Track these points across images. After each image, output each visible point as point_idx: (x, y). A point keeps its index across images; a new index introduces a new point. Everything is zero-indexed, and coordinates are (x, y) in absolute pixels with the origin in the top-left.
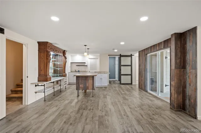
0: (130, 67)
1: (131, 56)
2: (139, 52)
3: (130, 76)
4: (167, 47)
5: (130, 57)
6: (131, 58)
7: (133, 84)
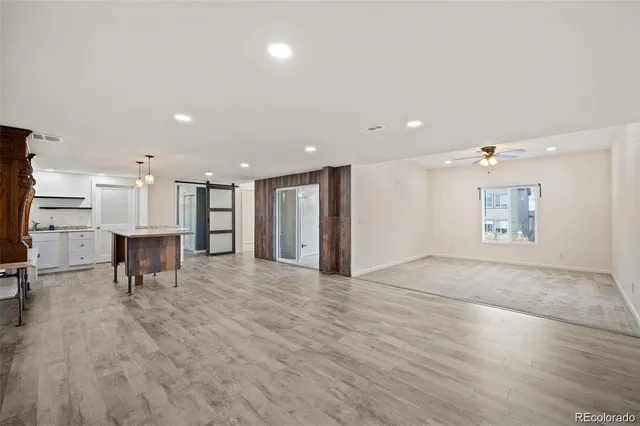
0: (230, 213)
1: (233, 186)
2: (257, 183)
3: (230, 235)
4: (315, 183)
5: (230, 192)
6: (234, 191)
7: (237, 251)
